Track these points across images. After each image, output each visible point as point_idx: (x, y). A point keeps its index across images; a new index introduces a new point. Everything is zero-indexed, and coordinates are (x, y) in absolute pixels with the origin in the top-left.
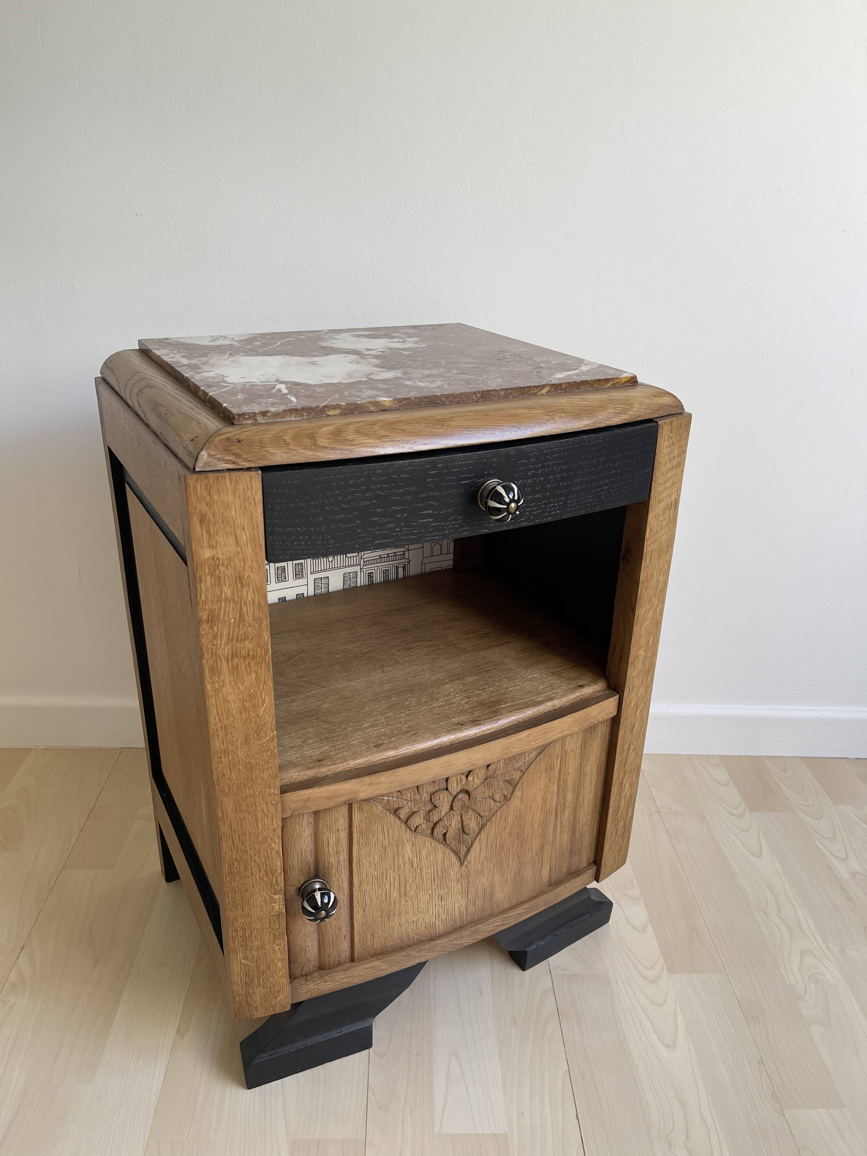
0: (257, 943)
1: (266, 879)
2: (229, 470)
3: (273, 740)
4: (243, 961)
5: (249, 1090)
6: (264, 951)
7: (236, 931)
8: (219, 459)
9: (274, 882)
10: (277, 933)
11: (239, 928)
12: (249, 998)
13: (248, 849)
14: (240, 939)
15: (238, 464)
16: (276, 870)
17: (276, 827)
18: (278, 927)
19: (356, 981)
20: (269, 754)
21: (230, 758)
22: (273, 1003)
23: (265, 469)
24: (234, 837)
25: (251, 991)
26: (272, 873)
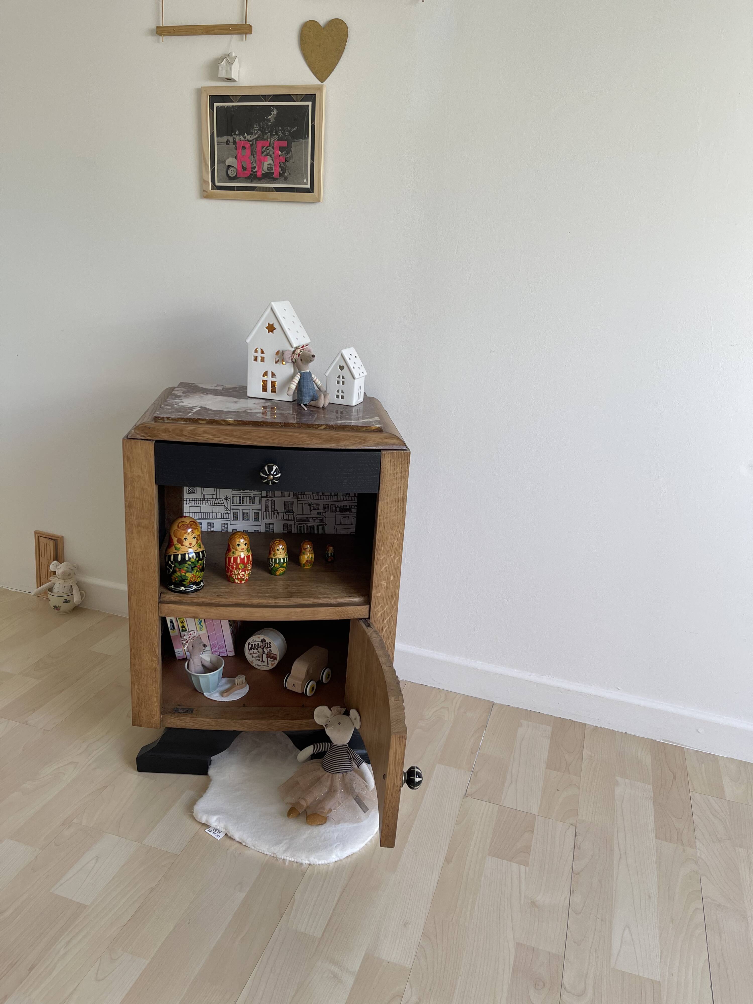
0: (144, 682)
1: (149, 647)
2: (141, 439)
3: (155, 572)
4: (137, 690)
5: (138, 772)
6: (148, 688)
7: (135, 672)
8: (138, 434)
9: (154, 650)
10: (154, 680)
11: (136, 671)
12: (140, 713)
13: (142, 628)
14: (136, 677)
15: (146, 437)
16: (155, 643)
17: (155, 619)
18: (155, 677)
19: (197, 727)
20: (153, 579)
21: (135, 577)
22: (151, 721)
23: (157, 441)
24: (135, 619)
25: (141, 710)
26: (153, 645)
